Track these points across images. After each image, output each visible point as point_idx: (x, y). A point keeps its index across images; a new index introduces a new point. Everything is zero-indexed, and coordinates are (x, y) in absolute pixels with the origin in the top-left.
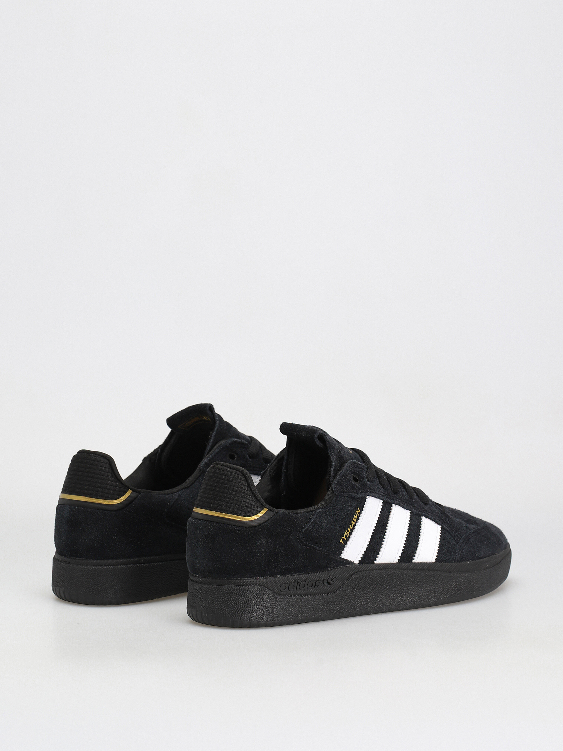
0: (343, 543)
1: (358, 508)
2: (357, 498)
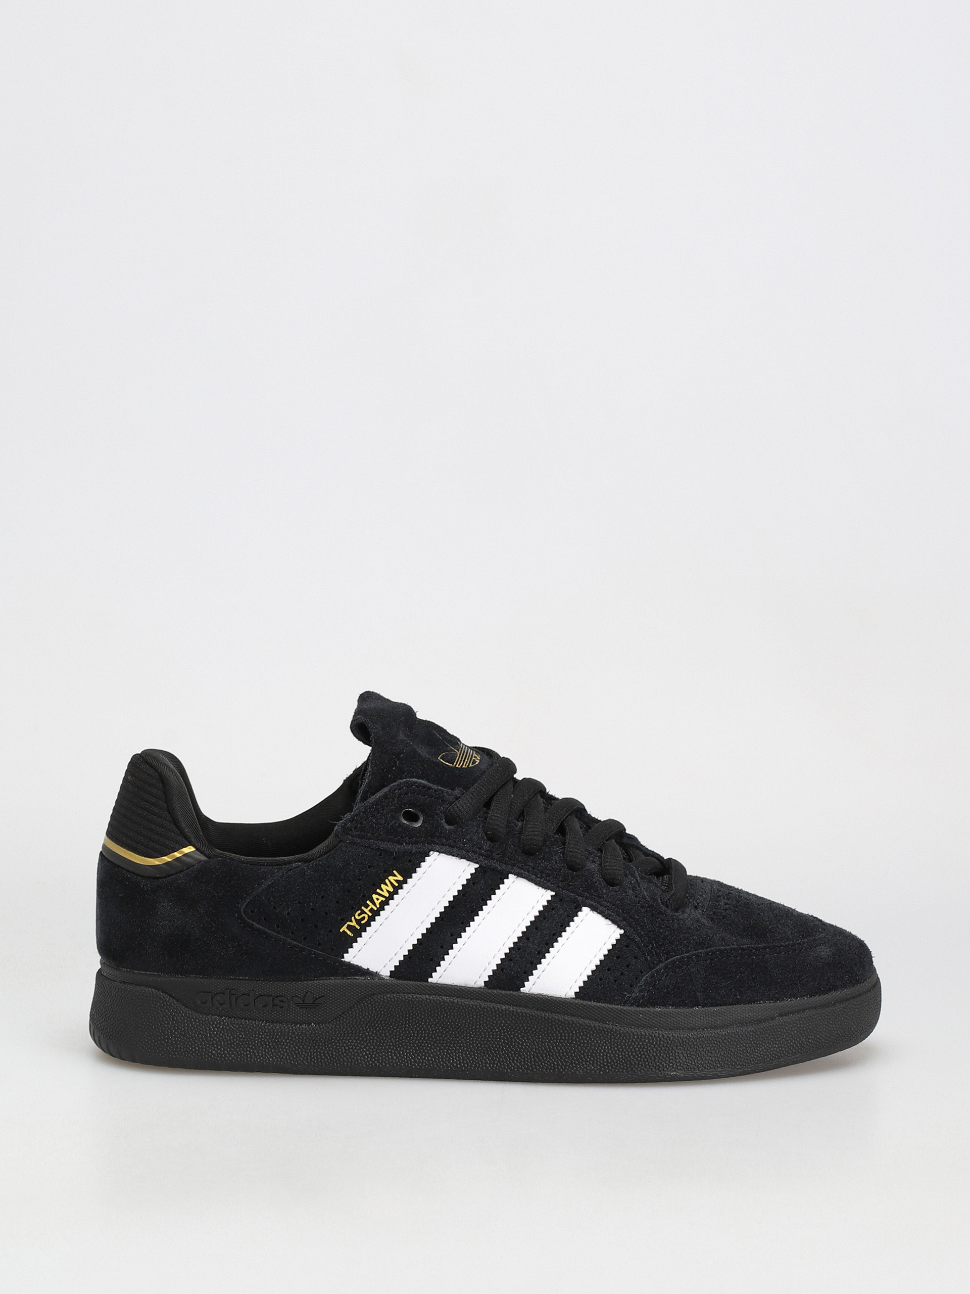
0: (349, 933)
1: (394, 871)
2: (392, 854)
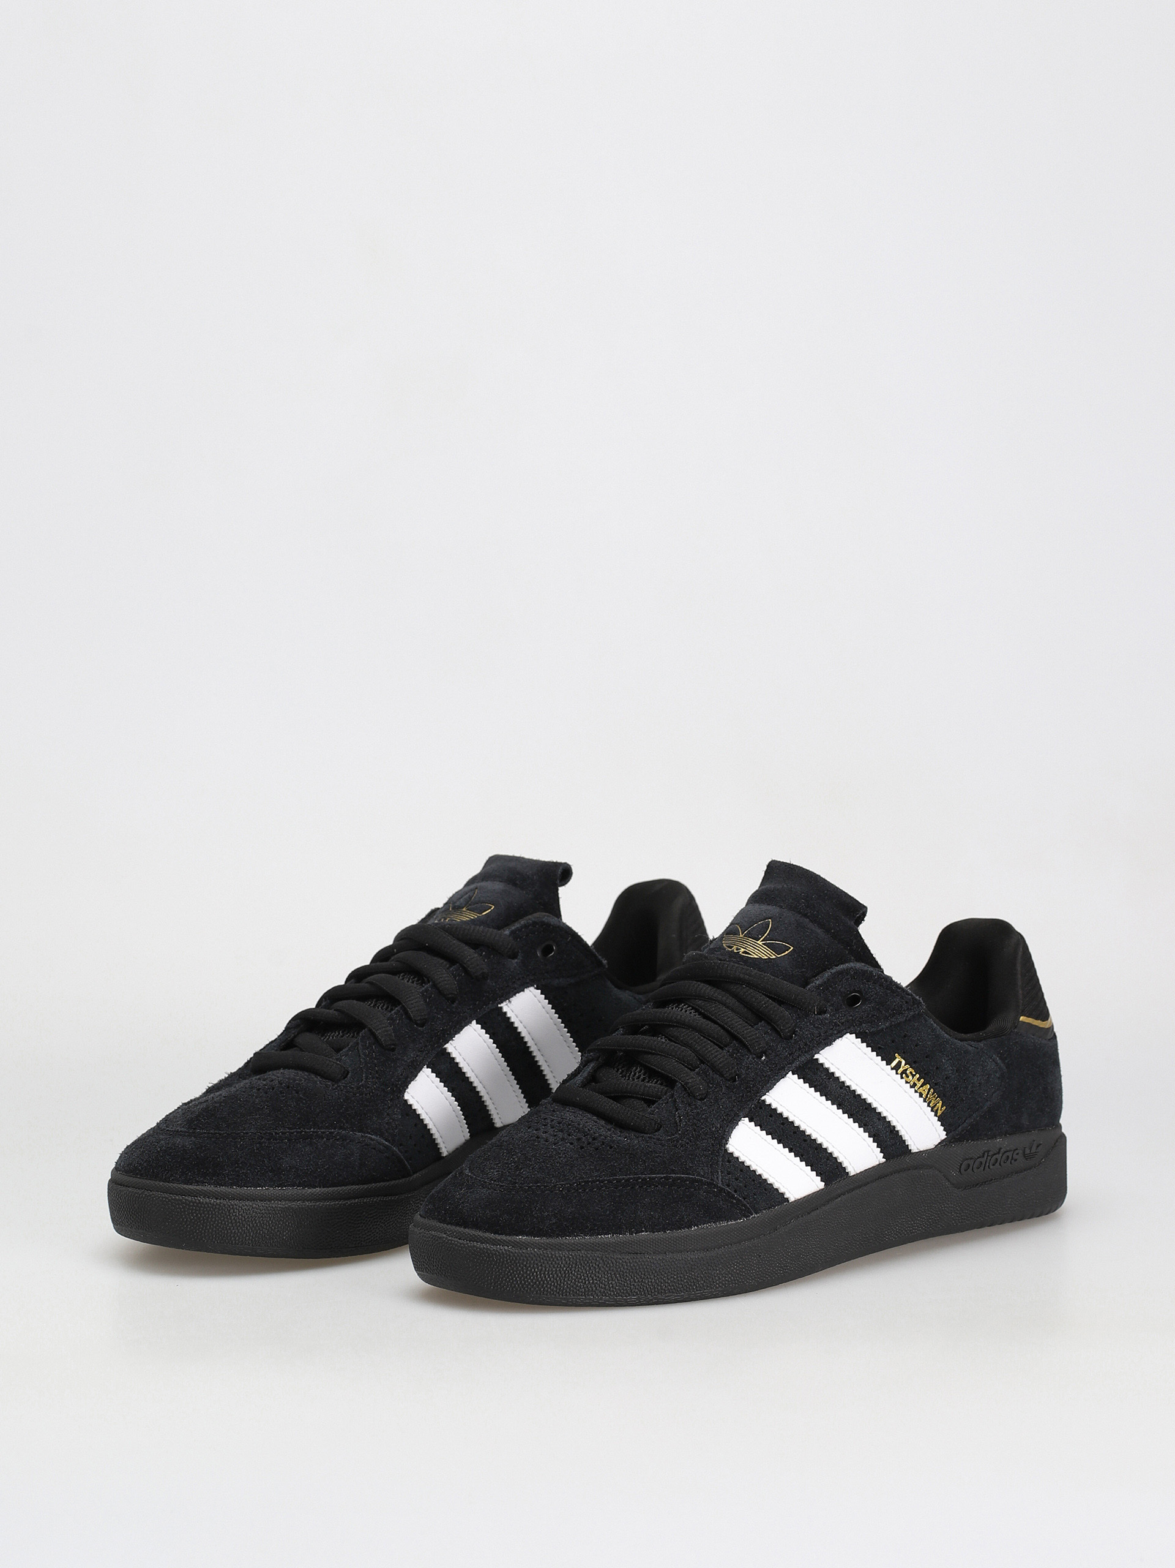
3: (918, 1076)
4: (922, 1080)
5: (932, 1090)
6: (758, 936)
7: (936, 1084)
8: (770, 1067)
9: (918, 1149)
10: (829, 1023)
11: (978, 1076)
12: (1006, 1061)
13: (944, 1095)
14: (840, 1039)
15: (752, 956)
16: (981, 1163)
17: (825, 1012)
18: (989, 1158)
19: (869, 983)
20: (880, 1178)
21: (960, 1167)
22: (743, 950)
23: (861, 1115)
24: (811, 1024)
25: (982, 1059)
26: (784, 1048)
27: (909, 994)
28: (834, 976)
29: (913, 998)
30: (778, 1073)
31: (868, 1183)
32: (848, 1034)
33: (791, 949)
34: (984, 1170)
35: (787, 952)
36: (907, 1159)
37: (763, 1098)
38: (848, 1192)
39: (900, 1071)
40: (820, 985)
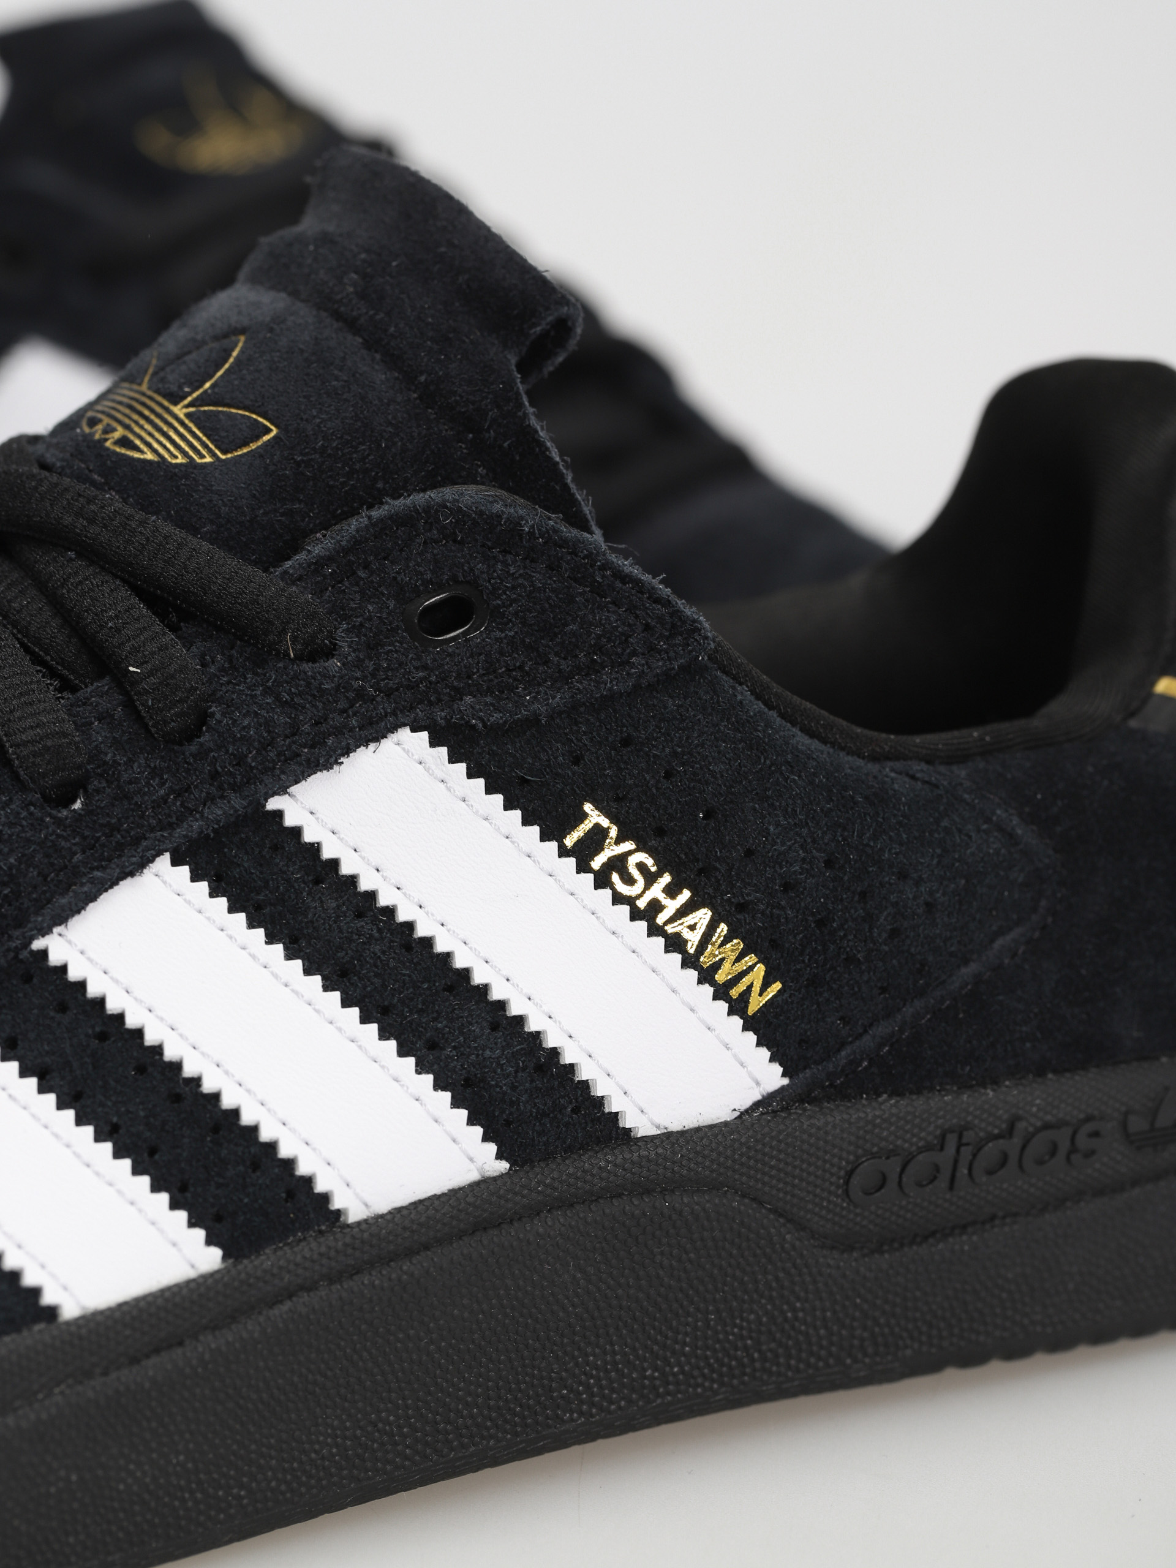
3: (666, 879)
4: (686, 895)
5: (723, 928)
6: (180, 387)
7: (742, 907)
8: (84, 838)
9: (658, 1127)
10: (337, 689)
11: (918, 882)
12: (1059, 829)
13: (774, 944)
14: (372, 746)
15: (137, 455)
16: (937, 1169)
17: (329, 652)
18: (967, 1152)
19: (509, 558)
20: (480, 1227)
21: (847, 1182)
22: (120, 432)
23: (420, 1012)
24: (267, 691)
25: (945, 823)
26: (155, 772)
27: (658, 600)
28: (381, 528)
29: (672, 615)
30: (110, 860)
31: (427, 1247)
32: (407, 730)
33: (272, 434)
34: (951, 1187)
35: (253, 446)
36: (606, 1160)
37: (37, 944)
38: (332, 1279)
39: (597, 863)
40: (328, 560)
